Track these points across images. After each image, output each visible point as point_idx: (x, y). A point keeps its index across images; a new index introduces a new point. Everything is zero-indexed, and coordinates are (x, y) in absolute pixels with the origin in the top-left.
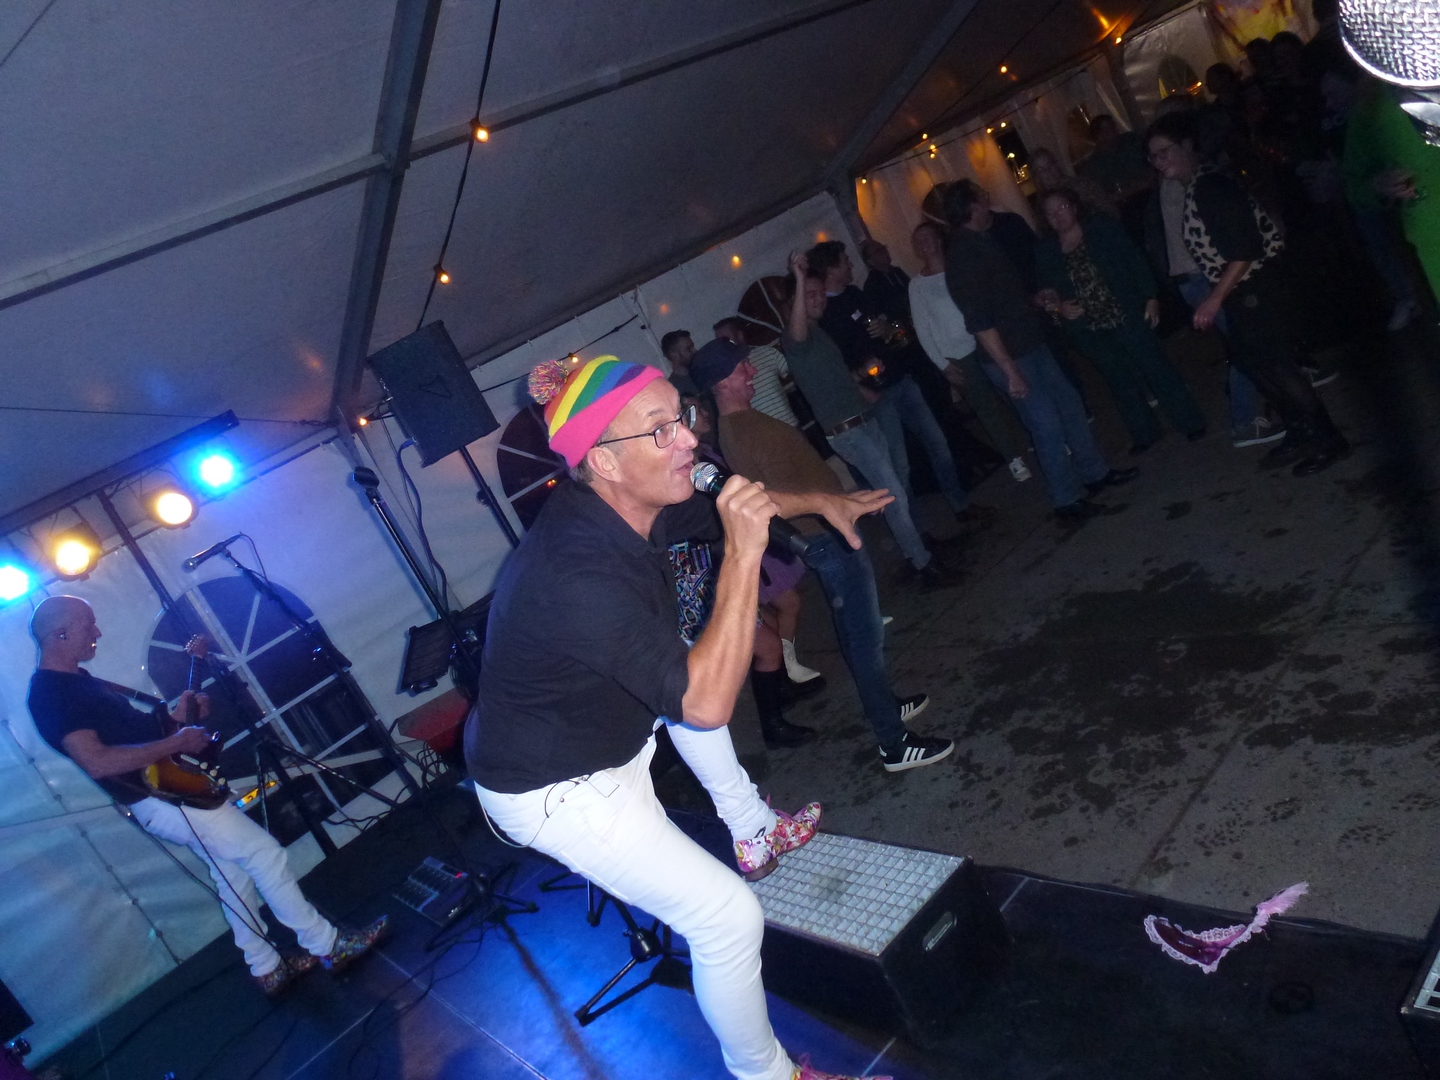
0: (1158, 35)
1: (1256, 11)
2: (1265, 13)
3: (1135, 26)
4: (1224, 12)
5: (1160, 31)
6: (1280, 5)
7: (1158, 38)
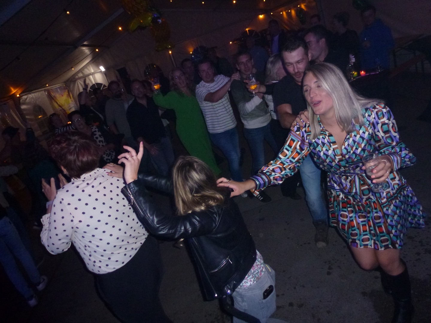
1: (63, 96)
2: (65, 97)
3: (23, 92)
4: (53, 94)
5: (32, 96)
6: (69, 95)
7: (32, 98)
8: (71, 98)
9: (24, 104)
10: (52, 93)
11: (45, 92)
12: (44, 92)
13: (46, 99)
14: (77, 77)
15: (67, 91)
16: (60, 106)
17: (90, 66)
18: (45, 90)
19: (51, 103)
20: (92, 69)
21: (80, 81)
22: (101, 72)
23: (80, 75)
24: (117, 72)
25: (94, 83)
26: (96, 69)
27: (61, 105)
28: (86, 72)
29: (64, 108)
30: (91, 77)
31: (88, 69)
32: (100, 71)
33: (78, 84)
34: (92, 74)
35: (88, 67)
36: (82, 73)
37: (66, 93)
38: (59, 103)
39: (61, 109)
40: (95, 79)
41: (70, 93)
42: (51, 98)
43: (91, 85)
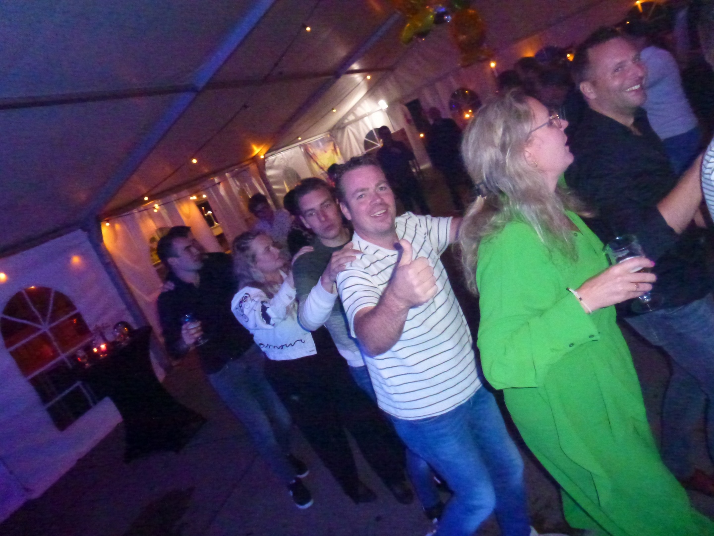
0: (282, 157)
1: (325, 151)
2: (329, 153)
3: (270, 151)
4: (311, 151)
5: (282, 155)
6: (335, 149)
7: (282, 158)
8: (337, 155)
9: (271, 168)
10: (310, 149)
11: (300, 148)
12: (298, 148)
13: (302, 159)
14: (346, 121)
15: (332, 143)
16: (321, 168)
17: (365, 102)
18: (300, 146)
19: (309, 165)
20: (367, 107)
21: (351, 128)
22: (381, 110)
23: (351, 118)
24: (406, 109)
25: (371, 128)
26: (374, 105)
27: (322, 166)
28: (360, 112)
30: (366, 119)
31: (362, 108)
32: (379, 108)
33: (348, 132)
34: (369, 114)
35: (362, 105)
36: (354, 114)
37: (332, 148)
38: (320, 163)
40: (372, 123)
41: (337, 147)
42: (309, 156)
43: (367, 132)
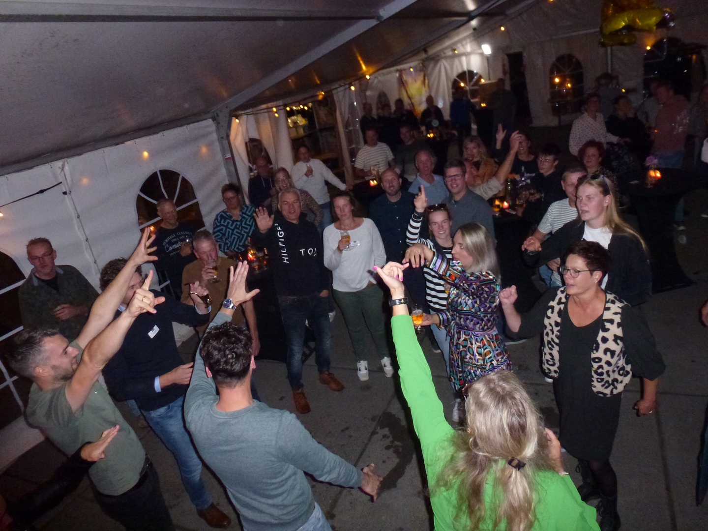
1: (416, 81)
2: (418, 84)
3: (375, 73)
4: (405, 77)
6: (424, 82)
8: (425, 86)
9: (370, 89)
12: (395, 73)
13: (395, 84)
14: (443, 55)
15: (422, 74)
16: (409, 98)
17: (468, 40)
18: (397, 70)
19: (400, 91)
20: (468, 48)
21: (445, 63)
22: (482, 54)
23: (450, 53)
24: (506, 57)
25: (465, 69)
26: (475, 47)
27: (410, 95)
29: (413, 102)
30: (464, 59)
31: (463, 46)
32: (479, 51)
33: (440, 66)
34: (467, 54)
35: (464, 43)
36: (453, 50)
37: (421, 78)
38: (409, 92)
39: (409, 102)
40: (468, 64)
41: (426, 78)
42: (402, 83)
43: (460, 71)
